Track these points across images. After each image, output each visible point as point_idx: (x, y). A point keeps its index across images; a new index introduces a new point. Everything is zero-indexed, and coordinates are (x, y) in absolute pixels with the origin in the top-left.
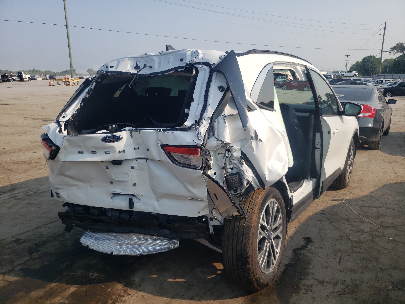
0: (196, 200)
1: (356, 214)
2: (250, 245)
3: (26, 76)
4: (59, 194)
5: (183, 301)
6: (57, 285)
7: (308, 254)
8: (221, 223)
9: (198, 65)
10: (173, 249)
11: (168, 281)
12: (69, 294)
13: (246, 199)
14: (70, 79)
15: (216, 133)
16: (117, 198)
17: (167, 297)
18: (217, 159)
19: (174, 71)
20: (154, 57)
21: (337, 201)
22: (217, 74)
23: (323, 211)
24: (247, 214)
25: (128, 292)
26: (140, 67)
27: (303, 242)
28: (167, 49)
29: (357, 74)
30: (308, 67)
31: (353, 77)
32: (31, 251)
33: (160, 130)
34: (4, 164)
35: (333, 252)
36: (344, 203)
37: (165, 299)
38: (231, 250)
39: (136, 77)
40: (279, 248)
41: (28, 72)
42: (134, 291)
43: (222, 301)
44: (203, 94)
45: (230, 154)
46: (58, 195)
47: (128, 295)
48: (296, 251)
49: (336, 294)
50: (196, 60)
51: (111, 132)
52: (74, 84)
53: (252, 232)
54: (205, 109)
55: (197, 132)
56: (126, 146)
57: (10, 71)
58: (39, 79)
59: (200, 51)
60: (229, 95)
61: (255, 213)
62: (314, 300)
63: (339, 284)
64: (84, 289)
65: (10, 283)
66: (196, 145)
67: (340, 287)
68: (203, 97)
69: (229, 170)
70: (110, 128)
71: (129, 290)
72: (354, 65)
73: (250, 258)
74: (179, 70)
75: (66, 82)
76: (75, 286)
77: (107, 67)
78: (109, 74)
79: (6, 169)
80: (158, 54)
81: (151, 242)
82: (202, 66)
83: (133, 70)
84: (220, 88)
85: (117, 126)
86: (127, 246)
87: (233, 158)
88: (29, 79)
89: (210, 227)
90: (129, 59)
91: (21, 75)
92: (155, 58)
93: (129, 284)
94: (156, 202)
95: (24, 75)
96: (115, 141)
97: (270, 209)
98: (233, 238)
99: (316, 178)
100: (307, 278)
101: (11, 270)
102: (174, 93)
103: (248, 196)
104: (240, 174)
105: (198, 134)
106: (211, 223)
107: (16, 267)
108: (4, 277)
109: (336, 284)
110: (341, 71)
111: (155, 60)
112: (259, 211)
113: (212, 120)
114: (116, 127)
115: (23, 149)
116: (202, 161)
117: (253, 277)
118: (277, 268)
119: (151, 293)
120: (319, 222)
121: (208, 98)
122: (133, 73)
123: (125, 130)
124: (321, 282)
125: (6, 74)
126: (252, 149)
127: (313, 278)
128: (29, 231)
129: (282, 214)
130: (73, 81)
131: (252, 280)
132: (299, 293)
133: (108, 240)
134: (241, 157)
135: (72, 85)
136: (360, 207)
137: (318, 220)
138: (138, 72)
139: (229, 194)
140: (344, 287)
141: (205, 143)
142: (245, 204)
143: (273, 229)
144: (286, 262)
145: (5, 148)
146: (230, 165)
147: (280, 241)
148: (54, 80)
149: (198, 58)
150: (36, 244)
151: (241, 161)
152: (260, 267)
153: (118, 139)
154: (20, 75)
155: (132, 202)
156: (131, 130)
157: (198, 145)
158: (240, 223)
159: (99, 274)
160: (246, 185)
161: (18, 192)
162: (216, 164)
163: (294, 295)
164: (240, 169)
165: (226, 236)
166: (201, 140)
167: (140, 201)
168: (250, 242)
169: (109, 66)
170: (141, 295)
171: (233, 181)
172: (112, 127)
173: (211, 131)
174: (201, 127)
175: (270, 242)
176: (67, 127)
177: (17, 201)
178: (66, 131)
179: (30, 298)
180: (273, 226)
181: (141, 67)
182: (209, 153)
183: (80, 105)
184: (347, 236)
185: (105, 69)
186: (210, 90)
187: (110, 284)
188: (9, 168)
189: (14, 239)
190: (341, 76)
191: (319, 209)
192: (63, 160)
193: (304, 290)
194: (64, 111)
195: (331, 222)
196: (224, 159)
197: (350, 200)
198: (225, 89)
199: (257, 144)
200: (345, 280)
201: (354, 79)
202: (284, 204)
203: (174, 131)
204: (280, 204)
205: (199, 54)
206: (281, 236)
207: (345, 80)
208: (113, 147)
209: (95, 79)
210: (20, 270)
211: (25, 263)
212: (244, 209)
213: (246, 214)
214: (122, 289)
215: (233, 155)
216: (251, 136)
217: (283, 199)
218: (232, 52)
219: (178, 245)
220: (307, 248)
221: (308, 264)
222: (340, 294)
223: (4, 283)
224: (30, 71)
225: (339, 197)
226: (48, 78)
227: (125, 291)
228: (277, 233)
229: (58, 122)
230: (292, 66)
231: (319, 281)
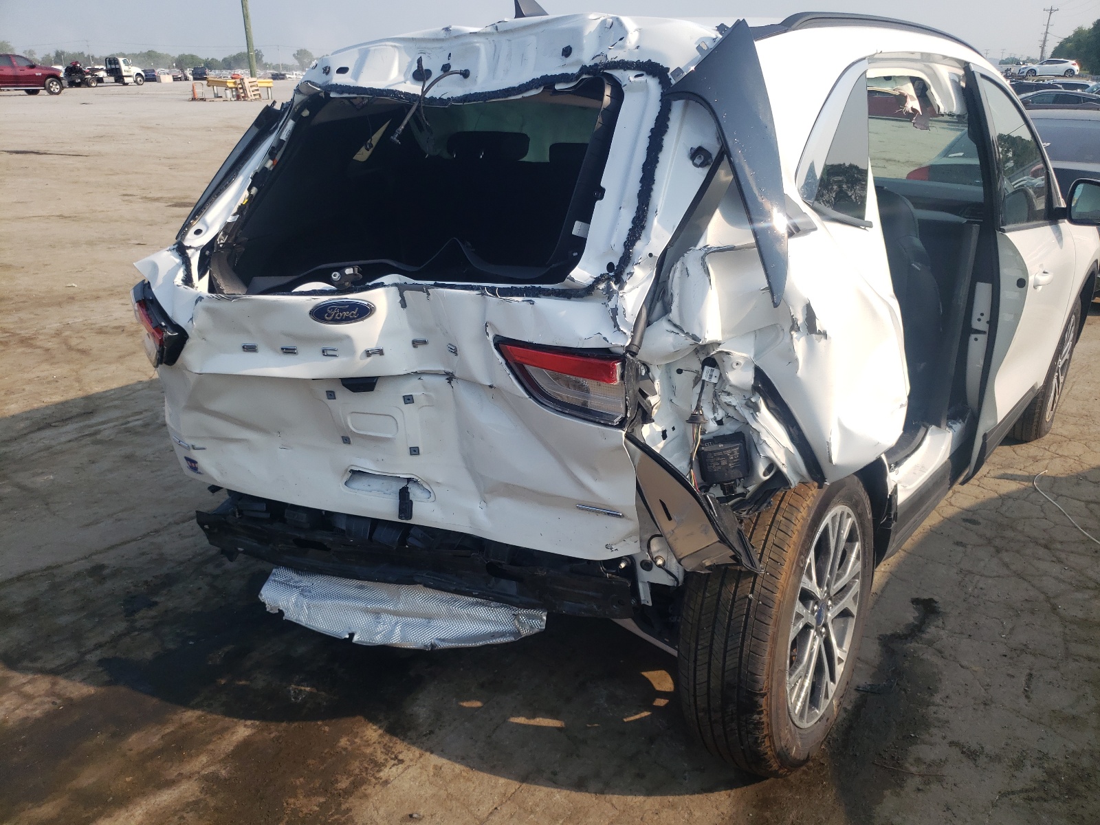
0: (602, 512)
1: (1076, 527)
2: (766, 658)
3: (130, 71)
4: (195, 462)
5: (555, 790)
6: (199, 718)
7: (929, 656)
8: (676, 579)
9: (622, 71)
10: (527, 638)
11: (513, 723)
12: (232, 748)
13: (759, 514)
14: (246, 81)
15: (674, 307)
16: (361, 484)
17: (508, 775)
18: (673, 389)
19: (541, 89)
20: (475, 39)
21: (1015, 480)
22: (686, 106)
23: (971, 513)
24: (760, 560)
25: (396, 752)
26: (429, 73)
27: (911, 615)
28: (519, 14)
29: (1076, 68)
30: (973, 68)
31: (1064, 76)
32: (133, 603)
33: (492, 290)
34: (67, 333)
35: (1004, 652)
36: (1036, 489)
37: (502, 781)
38: (706, 666)
39: (418, 107)
40: (846, 646)
41: (135, 59)
42: (413, 748)
43: (671, 800)
44: (637, 174)
45: (718, 376)
46: (193, 464)
47: (396, 762)
48: (893, 645)
49: (1017, 799)
50: (614, 55)
51: (342, 290)
52: (258, 97)
53: (774, 617)
54: (643, 227)
55: (611, 304)
56: (386, 333)
57: (89, 56)
58: (167, 79)
59: (628, 22)
60: (724, 176)
61: (787, 560)
62: (949, 814)
63: (1028, 763)
64: (272, 735)
65: (71, 704)
66: (607, 350)
67: (1031, 774)
68: (634, 186)
69: (712, 426)
70: (336, 276)
71: (399, 746)
72: (1067, 40)
73: (765, 694)
74: (558, 87)
75: (237, 89)
76: (249, 722)
77: (327, 71)
78: (333, 95)
79: (72, 350)
80: (489, 29)
81: (464, 612)
82: (637, 76)
83: (408, 82)
84: (698, 155)
85: (356, 272)
86: (394, 619)
87: (728, 389)
88: (139, 79)
89: (641, 586)
90: (395, 46)
91: (117, 66)
92: (477, 42)
93: (399, 728)
94: (479, 505)
95: (124, 68)
96: (354, 319)
97: (831, 538)
98: (713, 633)
99: (964, 421)
100: (926, 737)
101: (75, 662)
102: (537, 153)
103: (765, 504)
104: (747, 439)
105: (615, 311)
106: (646, 578)
107: (90, 652)
108: (54, 684)
109: (1018, 764)
110: (1025, 59)
111: (477, 50)
112: (801, 553)
113: (664, 265)
114: (354, 274)
115: (119, 289)
116: (626, 400)
117: (770, 746)
118: (838, 706)
119: (462, 759)
120: (960, 549)
121: (651, 189)
122: (406, 94)
123: (382, 285)
124: (972, 755)
125: (78, 65)
126: (793, 361)
127: (944, 738)
128: (129, 542)
129: (863, 546)
130: (254, 86)
131: (766, 754)
132: (902, 787)
133: (339, 597)
134: (755, 389)
135: (253, 98)
136: (1088, 502)
137: (958, 544)
138: (424, 92)
139: (711, 508)
140: (1044, 774)
141: (636, 343)
142: (754, 529)
143: (832, 593)
144: (864, 680)
145: (73, 286)
146: (714, 410)
147: (852, 623)
148: (205, 82)
149: (622, 47)
150: (146, 582)
151: (753, 400)
152: (790, 715)
153: (363, 311)
154: (113, 66)
155: (407, 502)
156: (401, 284)
157: (613, 350)
158: (737, 587)
159: (315, 691)
160: (765, 475)
161: (103, 419)
162: (669, 403)
163: (887, 793)
164: (748, 423)
165: (690, 621)
166: (625, 333)
167: (432, 498)
168: (768, 649)
169: (334, 69)
170: (433, 764)
171: (724, 463)
172: (343, 274)
173: (658, 300)
174: (627, 288)
175: (821, 632)
176: (209, 264)
177: (99, 447)
178: (206, 278)
179: (124, 755)
180: (835, 584)
181: (435, 75)
182: (648, 371)
183: (246, 193)
184: (1048, 599)
185: (320, 79)
186: (660, 160)
187: (345, 723)
188: (80, 347)
189: (87, 565)
190: (1025, 74)
191: (958, 505)
192: (198, 371)
193: (918, 780)
194: (200, 210)
195: (998, 550)
196: (698, 389)
197: (1055, 479)
198: (714, 157)
199: (811, 348)
200: (1045, 751)
201: (1066, 86)
202: (870, 516)
203: (536, 296)
204: (860, 516)
205: (626, 32)
206: (854, 610)
207: (1038, 87)
208: (348, 337)
209: (291, 108)
210: (101, 662)
211: (115, 640)
212: (753, 547)
213: (757, 562)
214: (379, 743)
215: (728, 380)
216: (794, 321)
217: (869, 502)
218: (740, 24)
219: (543, 624)
220: (924, 636)
221: (929, 688)
222: (1031, 799)
223: (54, 703)
224: (141, 55)
225: (1019, 467)
226: (189, 75)
227: (387, 750)
228: (843, 604)
229: (181, 250)
230: (919, 65)
231: (964, 750)
